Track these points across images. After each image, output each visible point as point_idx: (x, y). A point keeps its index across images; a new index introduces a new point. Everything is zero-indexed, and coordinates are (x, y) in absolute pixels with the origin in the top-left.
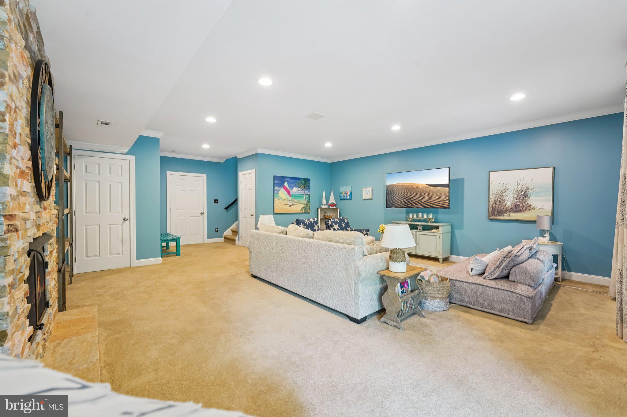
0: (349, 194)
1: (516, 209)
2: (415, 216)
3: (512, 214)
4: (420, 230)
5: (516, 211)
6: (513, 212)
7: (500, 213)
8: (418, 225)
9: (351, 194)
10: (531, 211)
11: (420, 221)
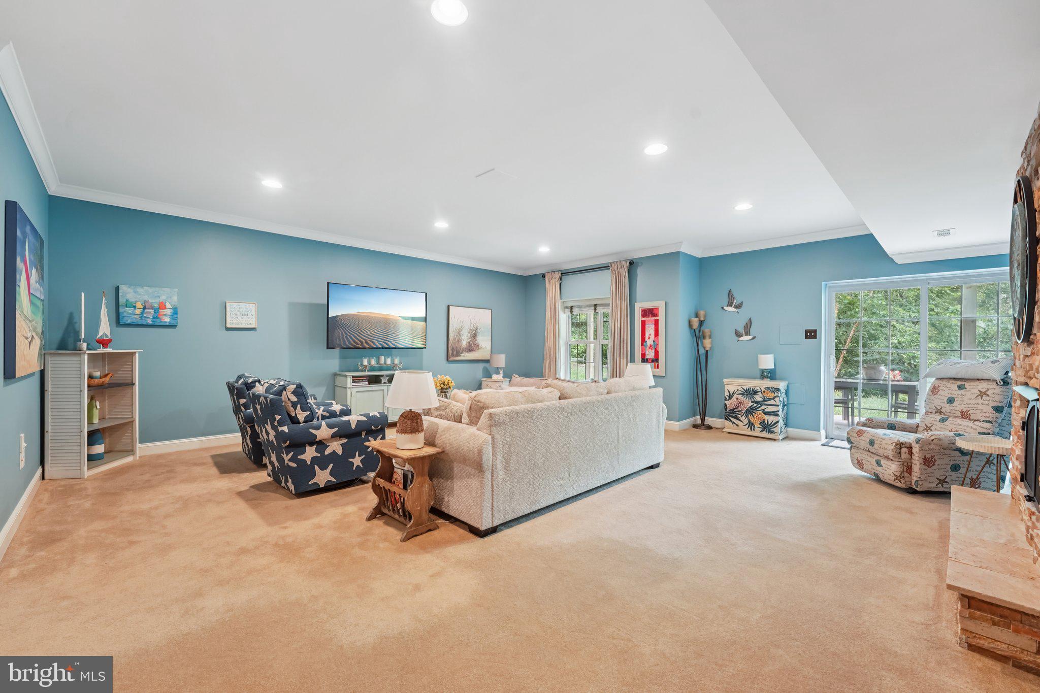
0: (168, 312)
1: (471, 348)
2: (373, 362)
3: (467, 354)
4: (385, 383)
5: (470, 351)
6: (467, 352)
7: (458, 354)
8: (382, 376)
9: (175, 311)
10: (480, 350)
11: (381, 369)
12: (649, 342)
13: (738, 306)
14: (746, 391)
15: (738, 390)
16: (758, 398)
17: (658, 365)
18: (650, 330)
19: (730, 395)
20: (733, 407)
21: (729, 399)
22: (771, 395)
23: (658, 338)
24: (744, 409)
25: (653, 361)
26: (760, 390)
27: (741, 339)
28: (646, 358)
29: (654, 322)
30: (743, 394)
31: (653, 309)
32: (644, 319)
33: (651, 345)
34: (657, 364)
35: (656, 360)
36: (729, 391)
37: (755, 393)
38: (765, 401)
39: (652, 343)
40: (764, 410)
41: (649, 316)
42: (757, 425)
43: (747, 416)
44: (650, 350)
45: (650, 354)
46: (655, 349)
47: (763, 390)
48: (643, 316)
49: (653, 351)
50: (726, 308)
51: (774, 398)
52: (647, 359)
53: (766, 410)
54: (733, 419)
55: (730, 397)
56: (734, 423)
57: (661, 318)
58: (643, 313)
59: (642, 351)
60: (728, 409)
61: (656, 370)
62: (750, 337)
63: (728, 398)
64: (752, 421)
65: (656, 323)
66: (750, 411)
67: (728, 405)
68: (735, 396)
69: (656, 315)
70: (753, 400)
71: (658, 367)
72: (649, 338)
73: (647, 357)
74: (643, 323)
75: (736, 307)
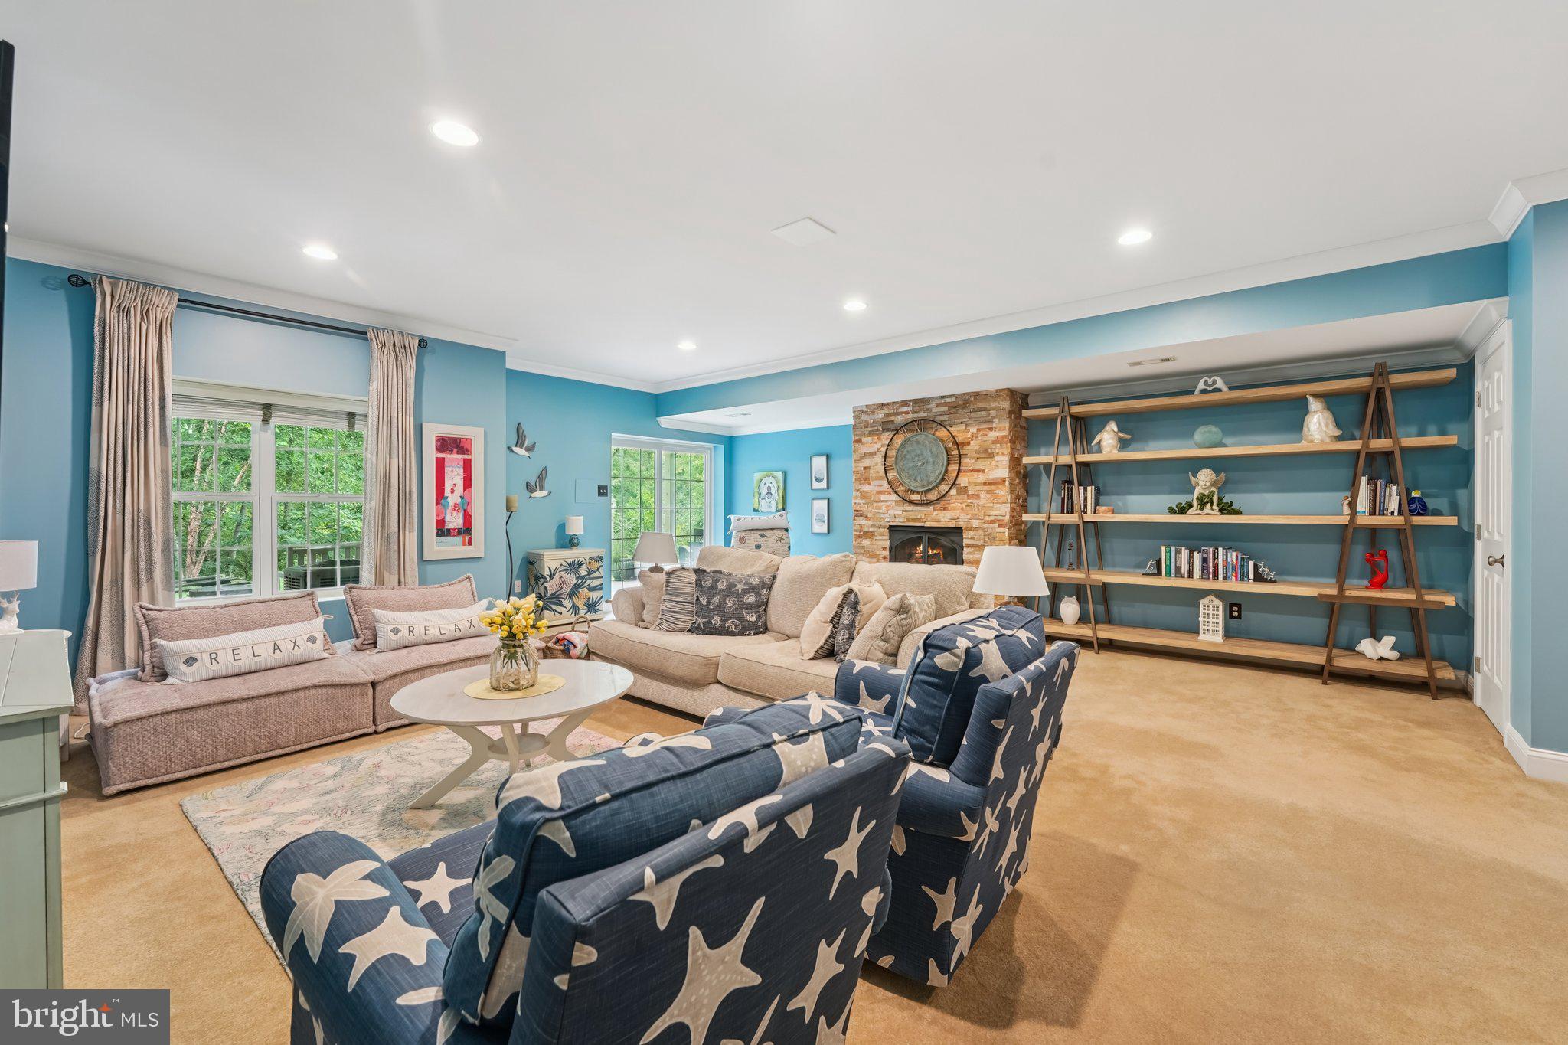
12: (453, 499)
13: (530, 449)
14: (570, 565)
15: (561, 565)
16: (583, 572)
17: (470, 539)
18: (454, 477)
19: (551, 573)
20: (555, 589)
21: (550, 580)
22: (595, 566)
23: (470, 492)
24: (567, 590)
25: (459, 532)
26: (584, 561)
27: (534, 495)
28: (446, 527)
29: (462, 463)
30: (566, 570)
31: (460, 439)
32: (441, 455)
33: (456, 504)
34: (467, 538)
35: (466, 530)
36: (550, 569)
37: (580, 565)
38: (588, 575)
39: (459, 500)
40: (589, 585)
41: (452, 452)
42: (582, 607)
43: (571, 598)
44: (455, 513)
45: (455, 521)
46: (465, 511)
47: (588, 561)
48: (439, 449)
49: (461, 514)
50: (515, 449)
51: (598, 568)
52: (449, 530)
53: (592, 585)
54: (554, 607)
55: (552, 576)
56: (556, 611)
57: (477, 457)
58: (439, 443)
59: (437, 515)
60: (549, 594)
61: (467, 547)
62: (544, 493)
63: (548, 578)
64: (577, 604)
65: (467, 466)
66: (574, 591)
67: (549, 589)
68: (558, 575)
69: (467, 450)
70: (577, 575)
71: (470, 543)
72: (453, 491)
73: (449, 526)
74: (440, 465)
75: (527, 450)
